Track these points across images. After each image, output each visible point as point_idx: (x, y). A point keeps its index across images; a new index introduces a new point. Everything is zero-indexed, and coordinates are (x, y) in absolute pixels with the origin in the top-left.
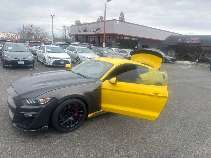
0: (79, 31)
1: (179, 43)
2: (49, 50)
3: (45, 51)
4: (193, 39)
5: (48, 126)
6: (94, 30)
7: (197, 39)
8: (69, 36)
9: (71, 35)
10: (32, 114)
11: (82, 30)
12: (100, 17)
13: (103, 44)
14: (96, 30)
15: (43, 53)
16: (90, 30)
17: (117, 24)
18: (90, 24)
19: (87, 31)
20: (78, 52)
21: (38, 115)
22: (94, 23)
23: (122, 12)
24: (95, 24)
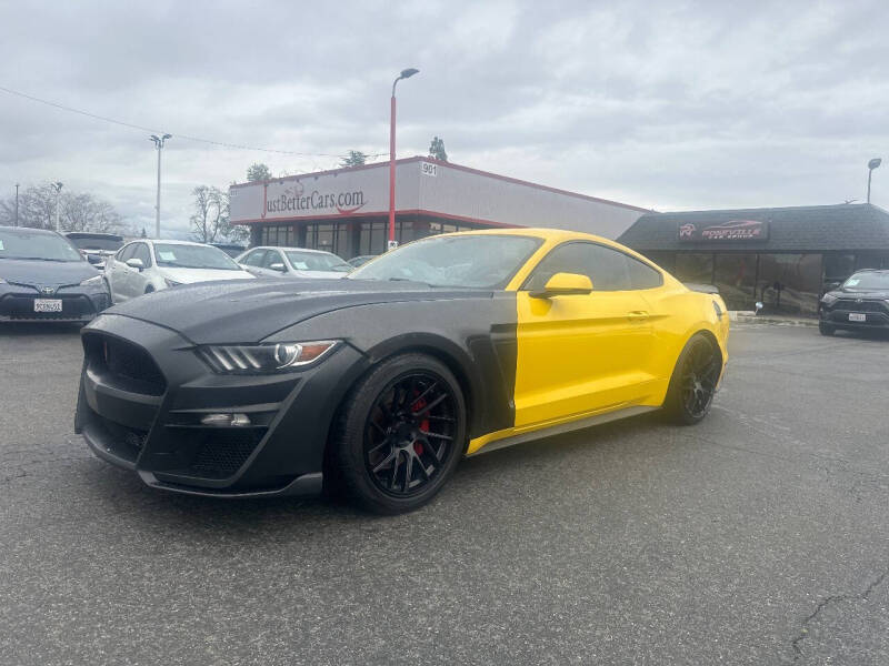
0: (268, 207)
1: (685, 241)
2: (169, 257)
3: (154, 260)
4: (735, 223)
5: (320, 475)
6: (336, 201)
7: (751, 223)
8: (218, 230)
9: (233, 224)
10: (249, 415)
11: (285, 203)
12: (353, 154)
13: (390, 242)
14: (342, 201)
15: (141, 269)
16: (316, 202)
17: (433, 174)
18: (316, 176)
19: (305, 204)
20: (296, 269)
21: (279, 418)
22: (335, 173)
23: (436, 138)
24: (339, 175)
